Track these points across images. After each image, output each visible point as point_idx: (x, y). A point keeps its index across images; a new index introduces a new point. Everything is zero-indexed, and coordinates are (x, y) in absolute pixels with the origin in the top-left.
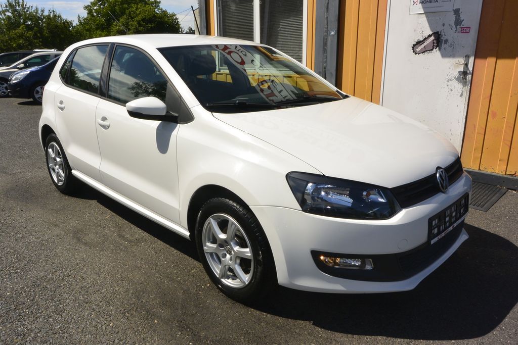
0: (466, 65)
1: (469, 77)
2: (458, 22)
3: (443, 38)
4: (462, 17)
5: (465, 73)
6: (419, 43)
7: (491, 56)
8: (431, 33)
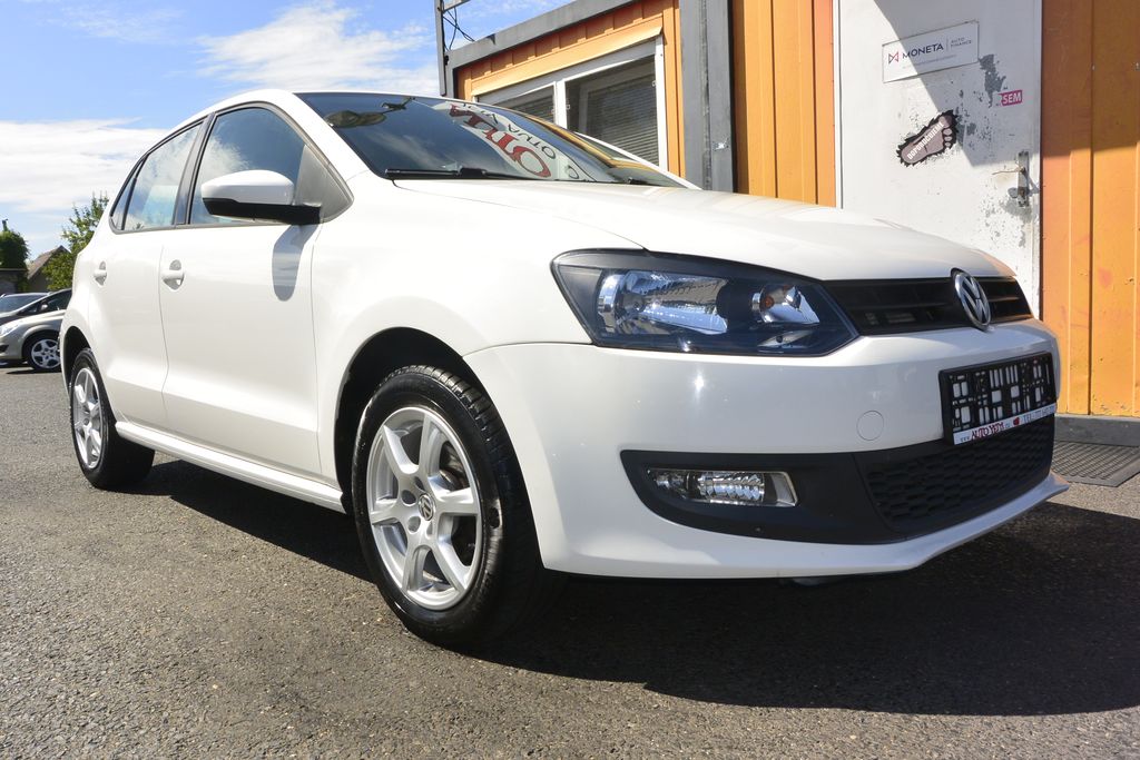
0: (1025, 172)
1: (1034, 199)
2: (993, 83)
3: (964, 122)
4: (1001, 72)
5: (1024, 192)
6: (911, 140)
7: (1078, 146)
8: (935, 114)
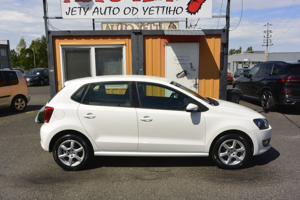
0: (196, 82)
1: (197, 86)
2: (192, 67)
3: (187, 73)
4: (193, 66)
5: (196, 84)
6: (179, 74)
7: (204, 78)
8: (183, 71)
